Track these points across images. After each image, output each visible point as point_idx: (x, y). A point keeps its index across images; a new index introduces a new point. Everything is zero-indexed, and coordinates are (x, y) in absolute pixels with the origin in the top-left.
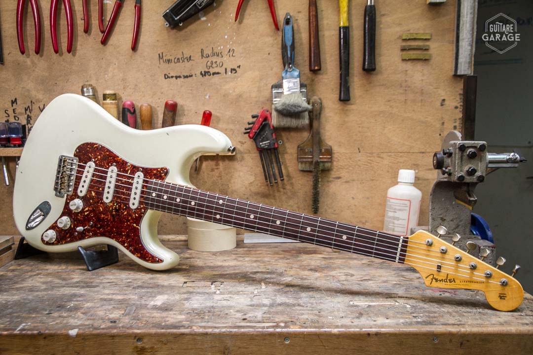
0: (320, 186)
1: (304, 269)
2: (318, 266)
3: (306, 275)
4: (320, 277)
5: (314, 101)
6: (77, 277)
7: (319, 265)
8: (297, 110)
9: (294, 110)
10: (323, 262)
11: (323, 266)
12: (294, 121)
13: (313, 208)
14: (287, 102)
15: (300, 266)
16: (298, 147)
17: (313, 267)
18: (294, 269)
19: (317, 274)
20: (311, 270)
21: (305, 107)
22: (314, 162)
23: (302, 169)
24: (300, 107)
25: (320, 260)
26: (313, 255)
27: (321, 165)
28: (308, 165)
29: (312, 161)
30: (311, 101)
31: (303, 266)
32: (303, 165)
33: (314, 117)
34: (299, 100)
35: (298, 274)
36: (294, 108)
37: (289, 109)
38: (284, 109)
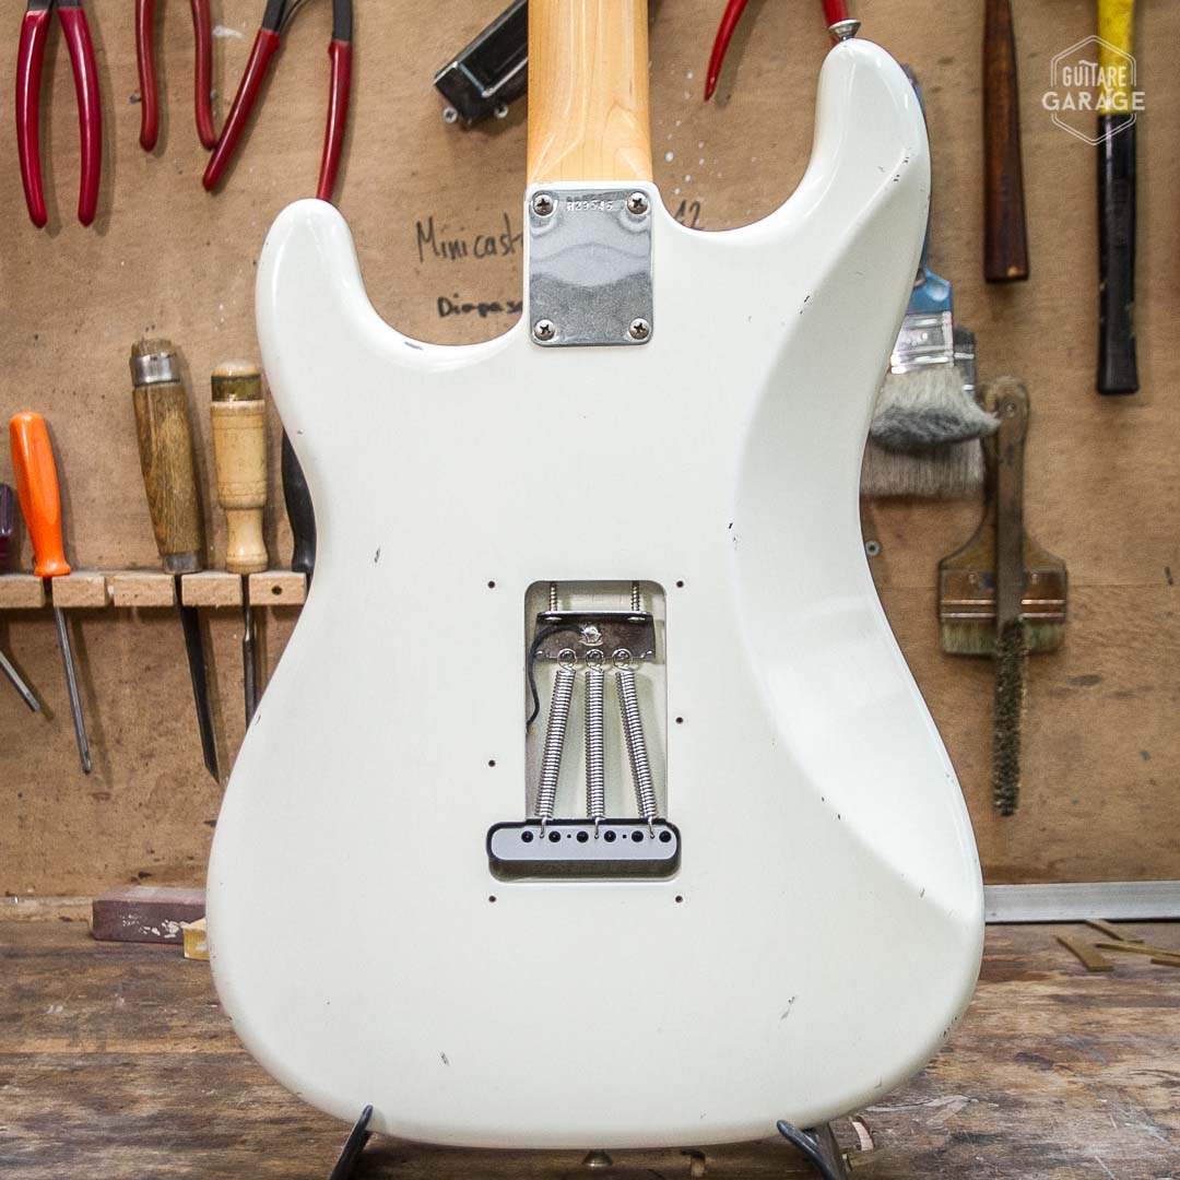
0: (1024, 712)
1: (998, 1056)
2: (1048, 1040)
3: (1016, 1086)
4: (1070, 1094)
5: (1001, 395)
6: (149, 1092)
7: (1049, 1032)
8: (943, 434)
9: (934, 435)
10: (1063, 1022)
11: (1066, 1040)
12: (929, 472)
13: (998, 797)
14: (907, 404)
15: (982, 1039)
16: (941, 566)
17: (1029, 1044)
18: (958, 1054)
19: (1057, 1081)
20: (1026, 1057)
21: (974, 424)
22: (1001, 623)
23: (955, 650)
24: (955, 421)
25: (1045, 1008)
26: (1014, 985)
27: (1029, 631)
28: (976, 634)
29: (994, 621)
30: (991, 394)
31: (991, 1037)
32: (960, 635)
33: (1002, 455)
34: (952, 394)
35: (983, 1081)
36: (932, 427)
37: (914, 429)
38: (893, 431)
